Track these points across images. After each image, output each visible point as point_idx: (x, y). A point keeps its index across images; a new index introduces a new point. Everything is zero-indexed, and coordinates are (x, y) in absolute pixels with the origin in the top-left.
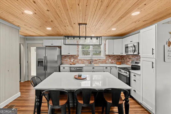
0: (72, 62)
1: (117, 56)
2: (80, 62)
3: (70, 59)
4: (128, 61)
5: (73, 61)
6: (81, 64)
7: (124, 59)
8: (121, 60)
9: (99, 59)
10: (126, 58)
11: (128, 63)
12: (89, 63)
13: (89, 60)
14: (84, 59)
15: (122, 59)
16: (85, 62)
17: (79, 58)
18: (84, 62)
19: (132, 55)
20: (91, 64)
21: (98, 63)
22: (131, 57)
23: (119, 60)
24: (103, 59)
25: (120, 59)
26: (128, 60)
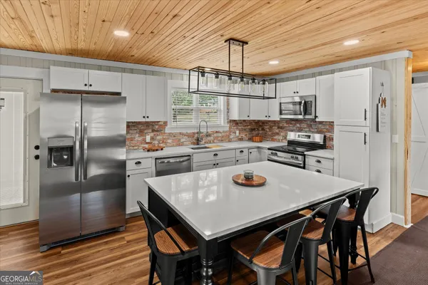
0: (147, 143)
1: (251, 122)
2: (169, 141)
3: (141, 133)
4: (278, 134)
5: (152, 138)
6: (173, 146)
7: (263, 129)
8: (257, 132)
9: (217, 132)
10: (271, 127)
11: (276, 137)
12: (194, 144)
13: (194, 133)
14: (180, 133)
15: (258, 130)
16: (184, 140)
17: (167, 130)
18: (180, 139)
19: (286, 121)
20: (198, 144)
21: (214, 142)
22: (285, 125)
23: (254, 132)
24: (224, 132)
25: (254, 129)
26: (277, 131)
